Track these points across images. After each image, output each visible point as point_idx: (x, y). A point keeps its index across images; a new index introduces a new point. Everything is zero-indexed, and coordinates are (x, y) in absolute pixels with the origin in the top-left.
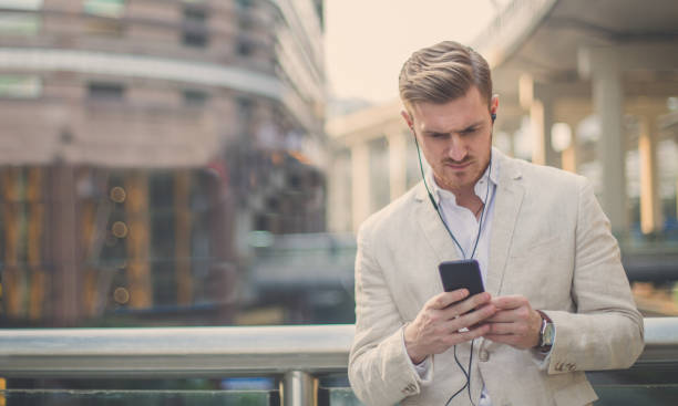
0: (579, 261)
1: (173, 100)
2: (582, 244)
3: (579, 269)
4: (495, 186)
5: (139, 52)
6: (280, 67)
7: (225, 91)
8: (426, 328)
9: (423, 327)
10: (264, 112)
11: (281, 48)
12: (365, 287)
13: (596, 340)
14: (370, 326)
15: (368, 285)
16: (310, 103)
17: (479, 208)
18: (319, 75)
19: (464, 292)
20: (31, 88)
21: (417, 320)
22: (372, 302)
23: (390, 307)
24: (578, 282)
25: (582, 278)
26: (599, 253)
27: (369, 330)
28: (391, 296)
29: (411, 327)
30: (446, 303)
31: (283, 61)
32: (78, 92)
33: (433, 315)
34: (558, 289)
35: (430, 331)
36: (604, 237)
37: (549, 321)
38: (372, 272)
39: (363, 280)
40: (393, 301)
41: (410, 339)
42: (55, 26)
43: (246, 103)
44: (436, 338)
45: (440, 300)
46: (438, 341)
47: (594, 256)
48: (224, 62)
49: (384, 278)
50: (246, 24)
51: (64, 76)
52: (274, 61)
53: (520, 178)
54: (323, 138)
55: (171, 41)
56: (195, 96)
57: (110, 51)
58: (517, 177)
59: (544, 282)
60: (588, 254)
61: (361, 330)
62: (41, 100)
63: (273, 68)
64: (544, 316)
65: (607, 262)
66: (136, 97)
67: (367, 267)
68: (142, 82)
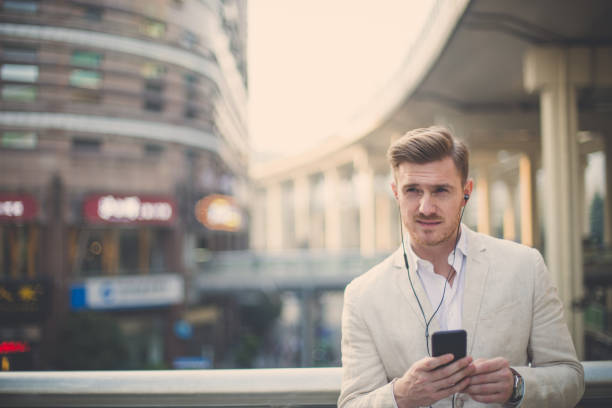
0: (535, 322)
1: (137, 152)
2: (539, 307)
3: (535, 328)
4: (464, 257)
5: (112, 115)
6: (217, 128)
7: (176, 145)
8: (415, 387)
9: (411, 386)
10: (205, 162)
11: (217, 113)
12: (353, 341)
13: (553, 390)
14: (358, 375)
15: (355, 340)
16: (238, 154)
17: (451, 275)
18: (244, 131)
19: (450, 356)
20: (29, 141)
21: (406, 377)
22: (359, 355)
23: (375, 359)
24: (535, 340)
25: (538, 336)
26: (550, 315)
27: (358, 379)
28: (377, 350)
29: (399, 382)
30: (433, 367)
31: (219, 123)
32: (65, 145)
33: (421, 376)
34: (518, 346)
35: (419, 389)
36: (554, 301)
37: (519, 376)
38: (359, 328)
39: (351, 335)
40: (378, 354)
41: (399, 394)
42: (47, 95)
43: (193, 154)
44: (425, 395)
45: (428, 364)
46: (428, 398)
47: (546, 317)
48: (176, 123)
49: (371, 335)
50: (192, 94)
51: (54, 133)
52: (212, 123)
53: (484, 250)
54: (247, 179)
55: (136, 107)
56: (153, 149)
57: (89, 114)
58: (482, 249)
59: (509, 340)
60: (543, 315)
61: (349, 378)
62: (37, 151)
63: (211, 128)
64: (515, 373)
65: (557, 322)
66: (109, 149)
67: (355, 324)
68: (114, 138)
